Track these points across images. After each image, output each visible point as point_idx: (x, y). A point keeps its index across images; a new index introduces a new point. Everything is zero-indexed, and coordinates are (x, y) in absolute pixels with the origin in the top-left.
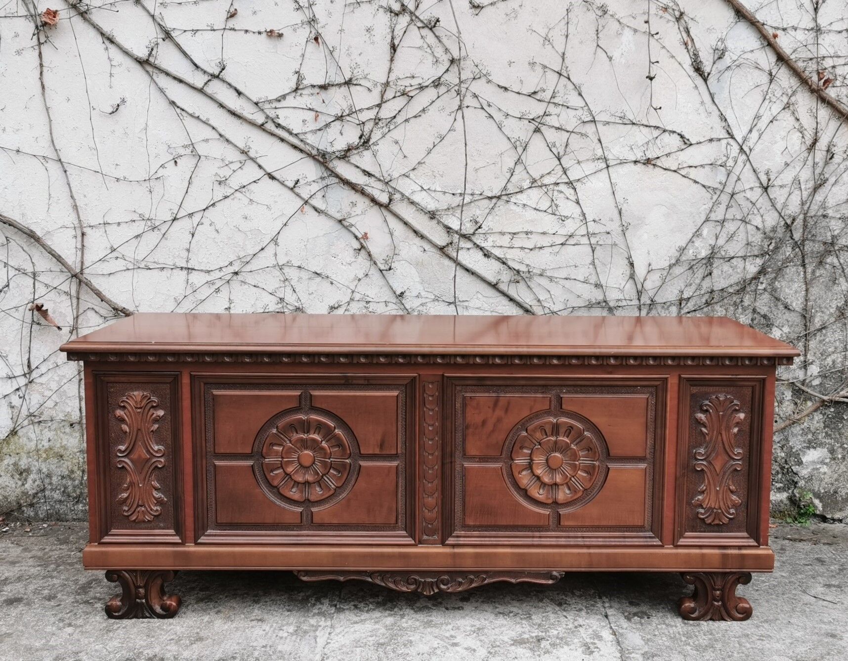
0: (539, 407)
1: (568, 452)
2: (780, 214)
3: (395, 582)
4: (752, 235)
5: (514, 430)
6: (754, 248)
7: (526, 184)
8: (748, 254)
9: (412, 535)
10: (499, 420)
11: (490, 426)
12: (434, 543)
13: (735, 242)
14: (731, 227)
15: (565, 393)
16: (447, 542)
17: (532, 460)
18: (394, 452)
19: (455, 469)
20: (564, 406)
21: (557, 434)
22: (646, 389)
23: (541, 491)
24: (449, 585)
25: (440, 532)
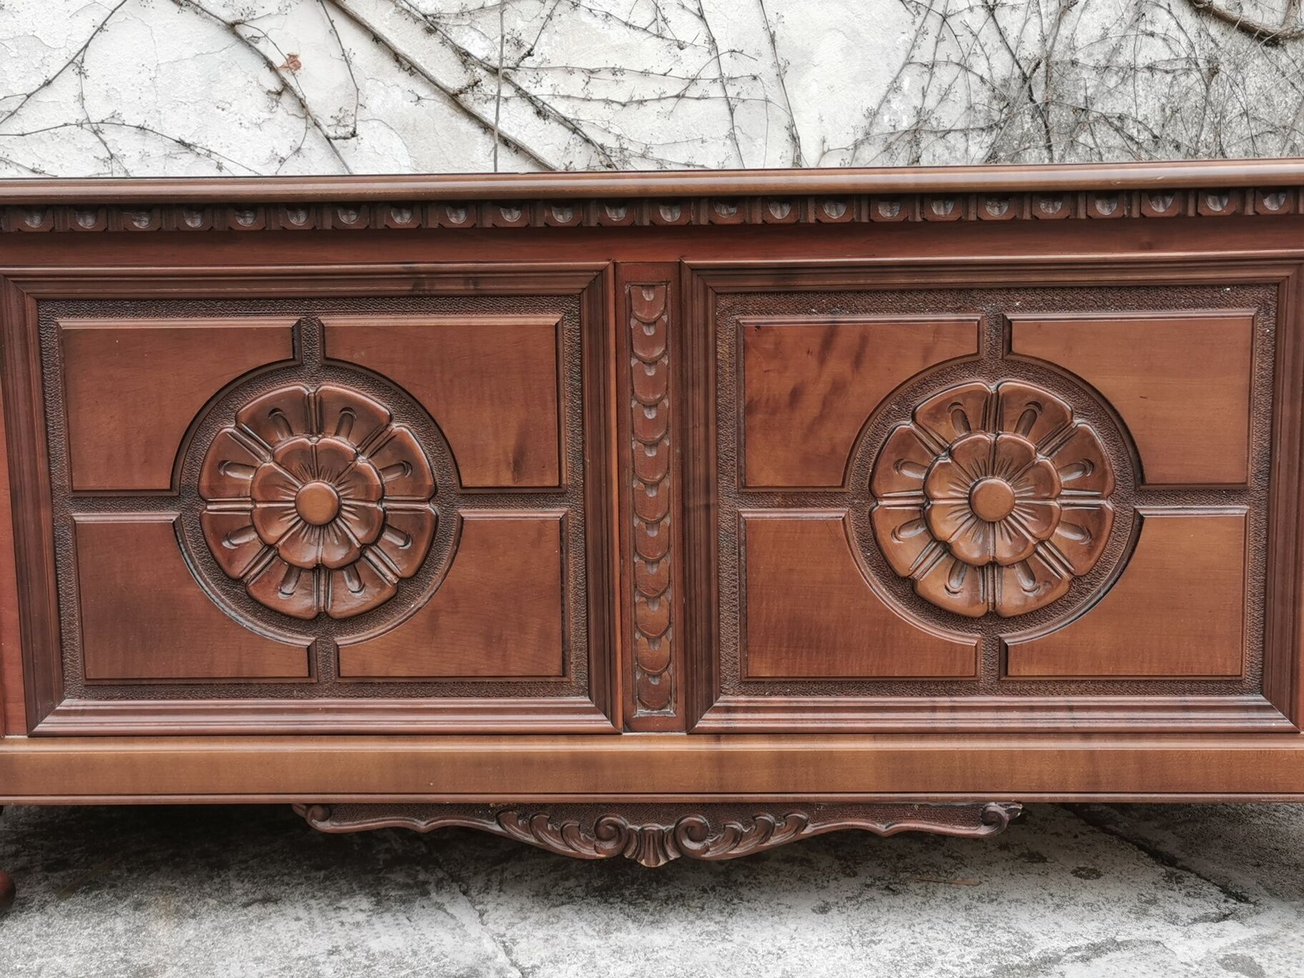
0: (945, 350)
1: (1030, 475)
2: (1014, 56)
3: (562, 834)
4: (975, 92)
5: (878, 418)
6: (978, 116)
8: (971, 127)
9: (605, 707)
10: (838, 387)
11: (811, 405)
12: (664, 727)
13: (951, 104)
14: (945, 75)
15: (1022, 309)
16: (700, 724)
17: (928, 497)
18: (550, 481)
19: (718, 527)
20: (1017, 346)
21: (998, 426)
22: (1249, 295)
23: (955, 584)
24: (709, 841)
25: (681, 699)
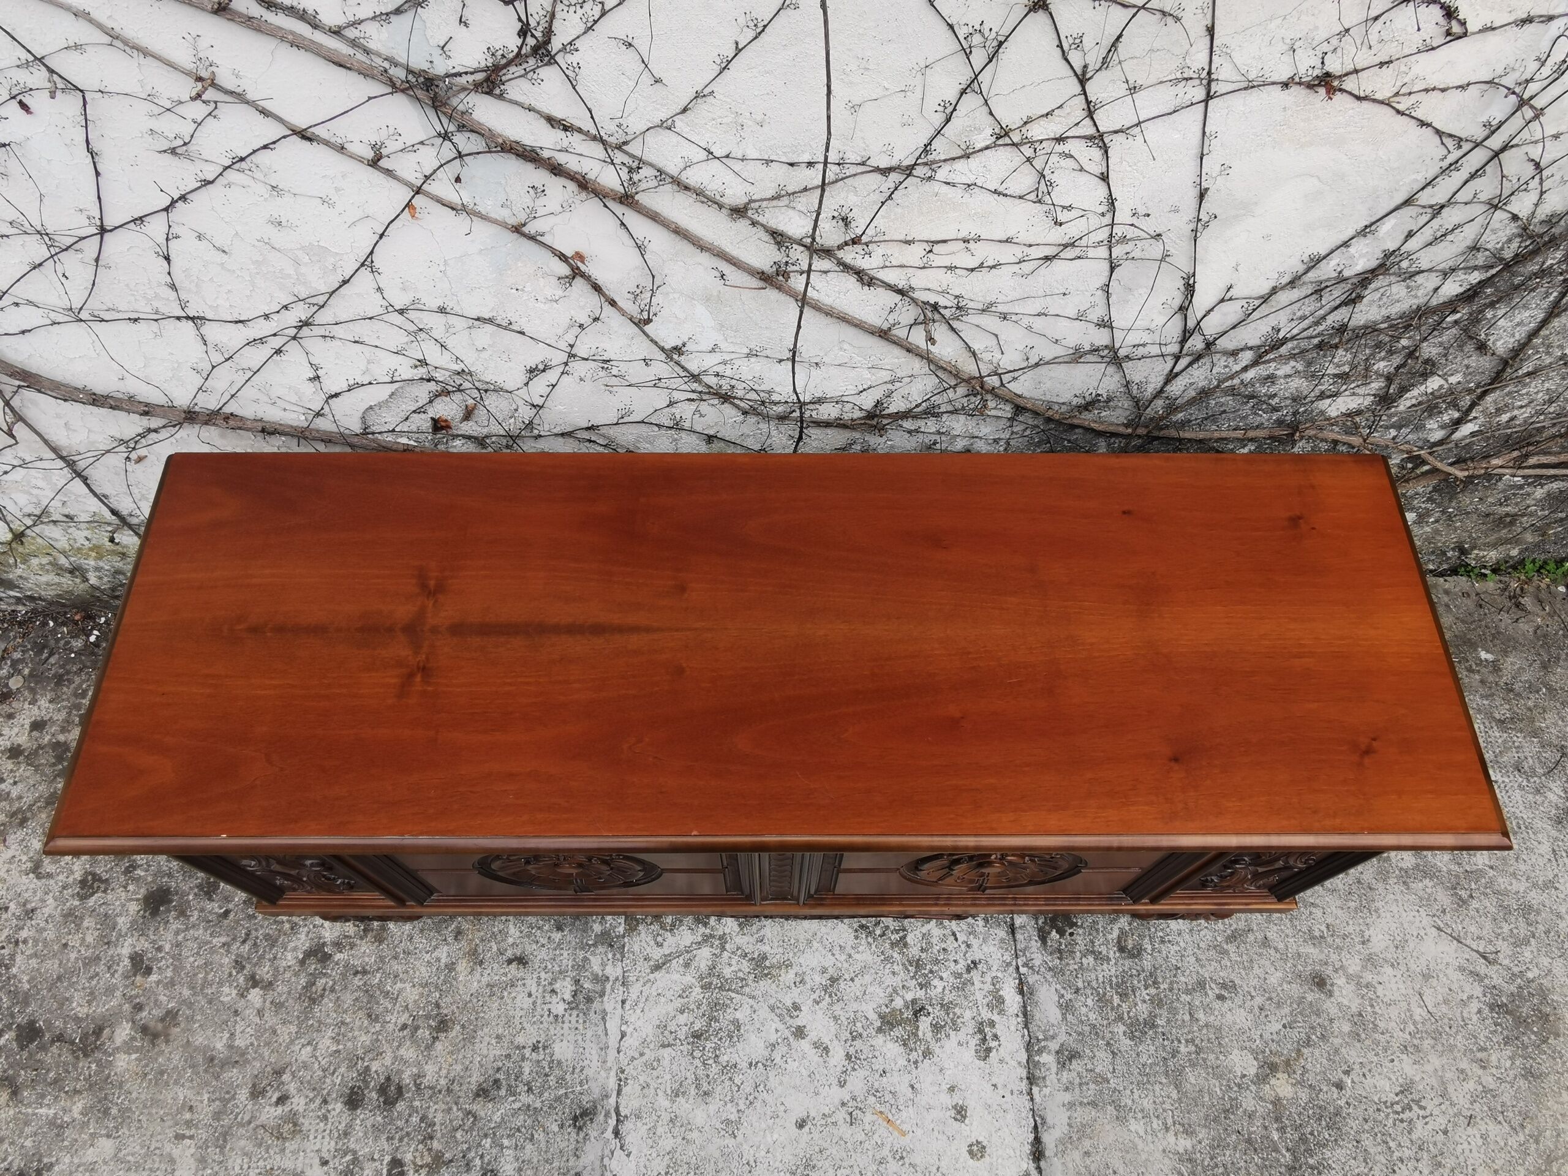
4: (1493, 231)
6: (1480, 254)
7: (983, 139)
8: (1461, 266)
14: (1455, 215)
